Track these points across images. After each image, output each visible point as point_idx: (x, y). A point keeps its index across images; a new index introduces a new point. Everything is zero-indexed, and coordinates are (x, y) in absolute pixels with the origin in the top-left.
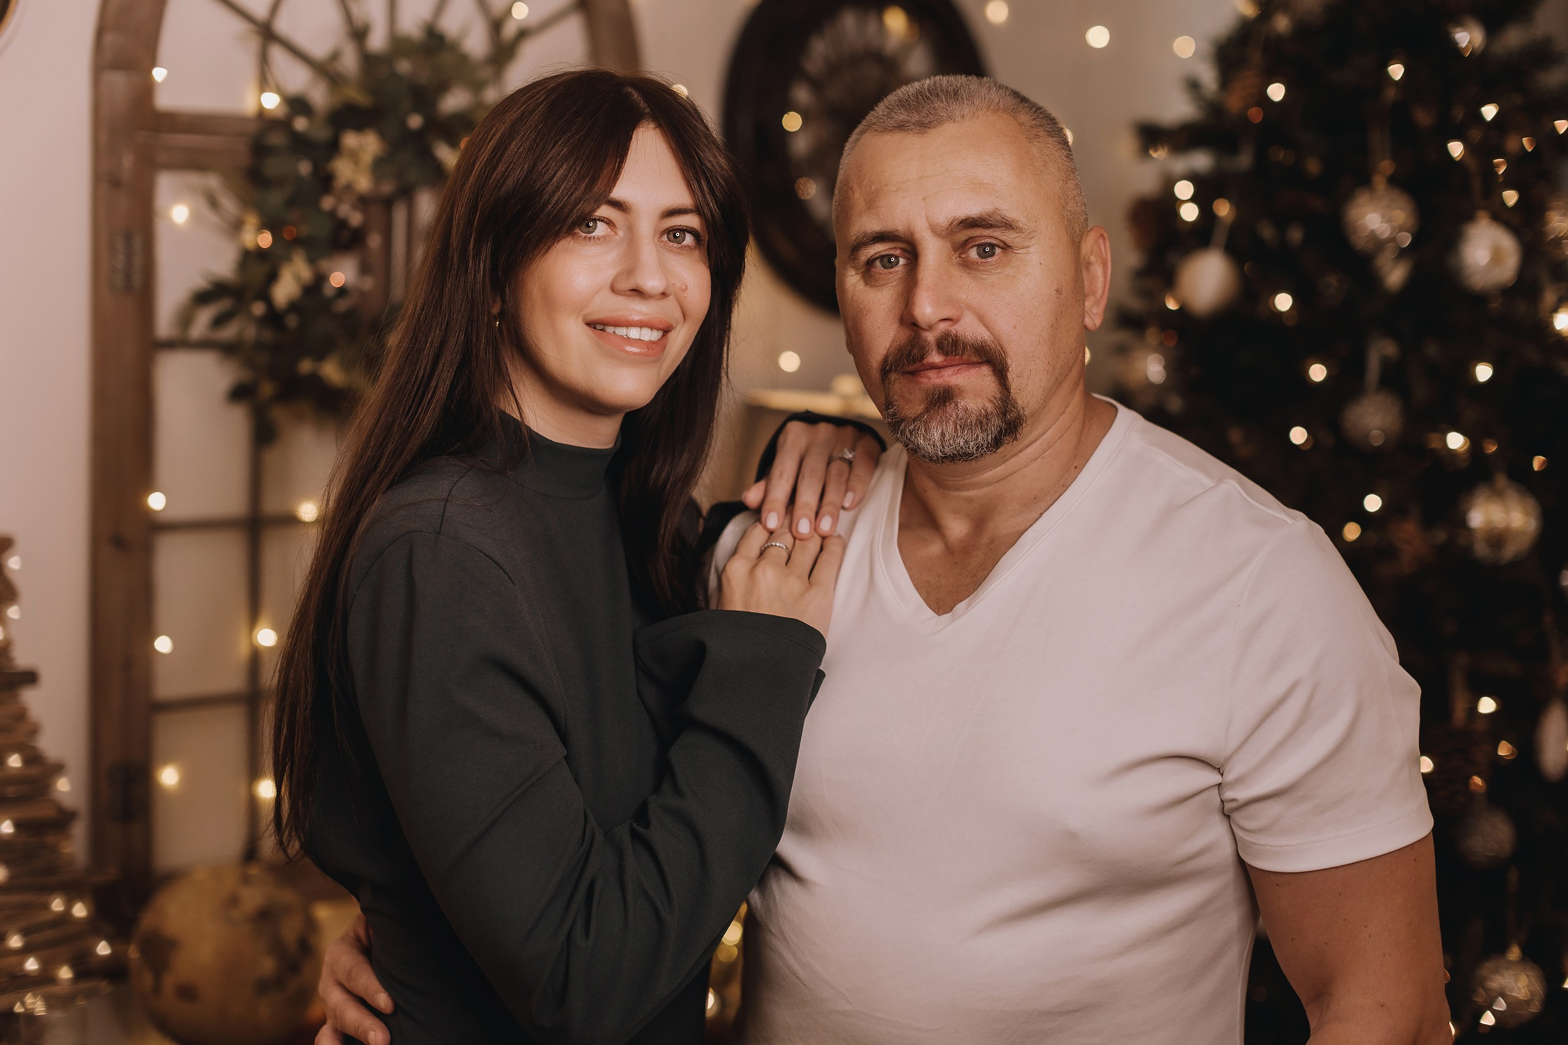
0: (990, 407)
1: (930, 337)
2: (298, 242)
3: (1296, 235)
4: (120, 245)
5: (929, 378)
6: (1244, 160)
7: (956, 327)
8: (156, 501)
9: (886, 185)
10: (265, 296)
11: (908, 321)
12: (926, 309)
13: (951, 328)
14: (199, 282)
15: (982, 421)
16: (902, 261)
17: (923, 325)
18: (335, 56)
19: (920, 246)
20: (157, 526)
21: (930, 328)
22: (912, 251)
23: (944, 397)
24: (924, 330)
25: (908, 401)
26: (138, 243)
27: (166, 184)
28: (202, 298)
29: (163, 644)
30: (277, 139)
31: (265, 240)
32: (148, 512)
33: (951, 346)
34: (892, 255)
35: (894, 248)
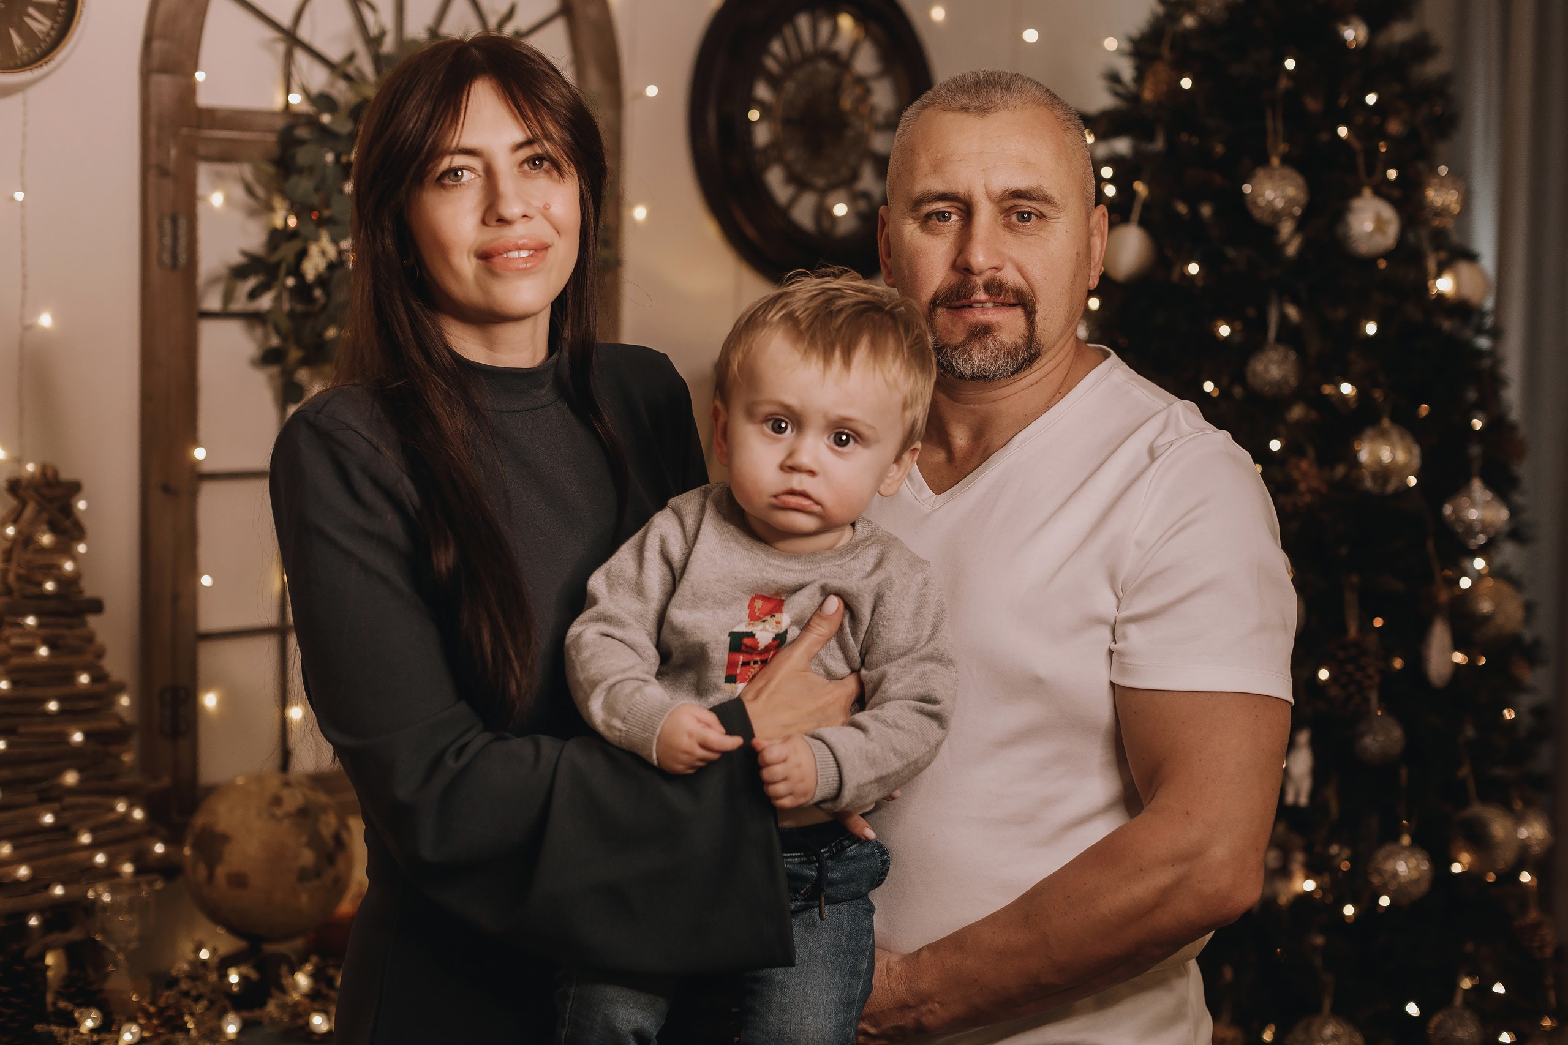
0: (1019, 341)
1: (979, 281)
2: (323, 222)
3: (1206, 211)
4: (167, 225)
5: (974, 315)
6: (1159, 145)
7: (999, 274)
8: (199, 453)
9: (951, 155)
10: (296, 271)
11: (962, 268)
12: (979, 258)
13: (996, 275)
14: (237, 259)
15: (1013, 352)
16: (954, 217)
17: (976, 271)
18: (351, 57)
19: (976, 208)
20: (200, 476)
21: (981, 273)
22: (967, 210)
23: (985, 331)
24: (973, 274)
25: (952, 332)
26: (183, 223)
27: (204, 172)
28: (239, 273)
29: (206, 581)
30: (302, 132)
31: (292, 222)
32: (195, 463)
33: (995, 288)
34: (946, 212)
35: (952, 206)
